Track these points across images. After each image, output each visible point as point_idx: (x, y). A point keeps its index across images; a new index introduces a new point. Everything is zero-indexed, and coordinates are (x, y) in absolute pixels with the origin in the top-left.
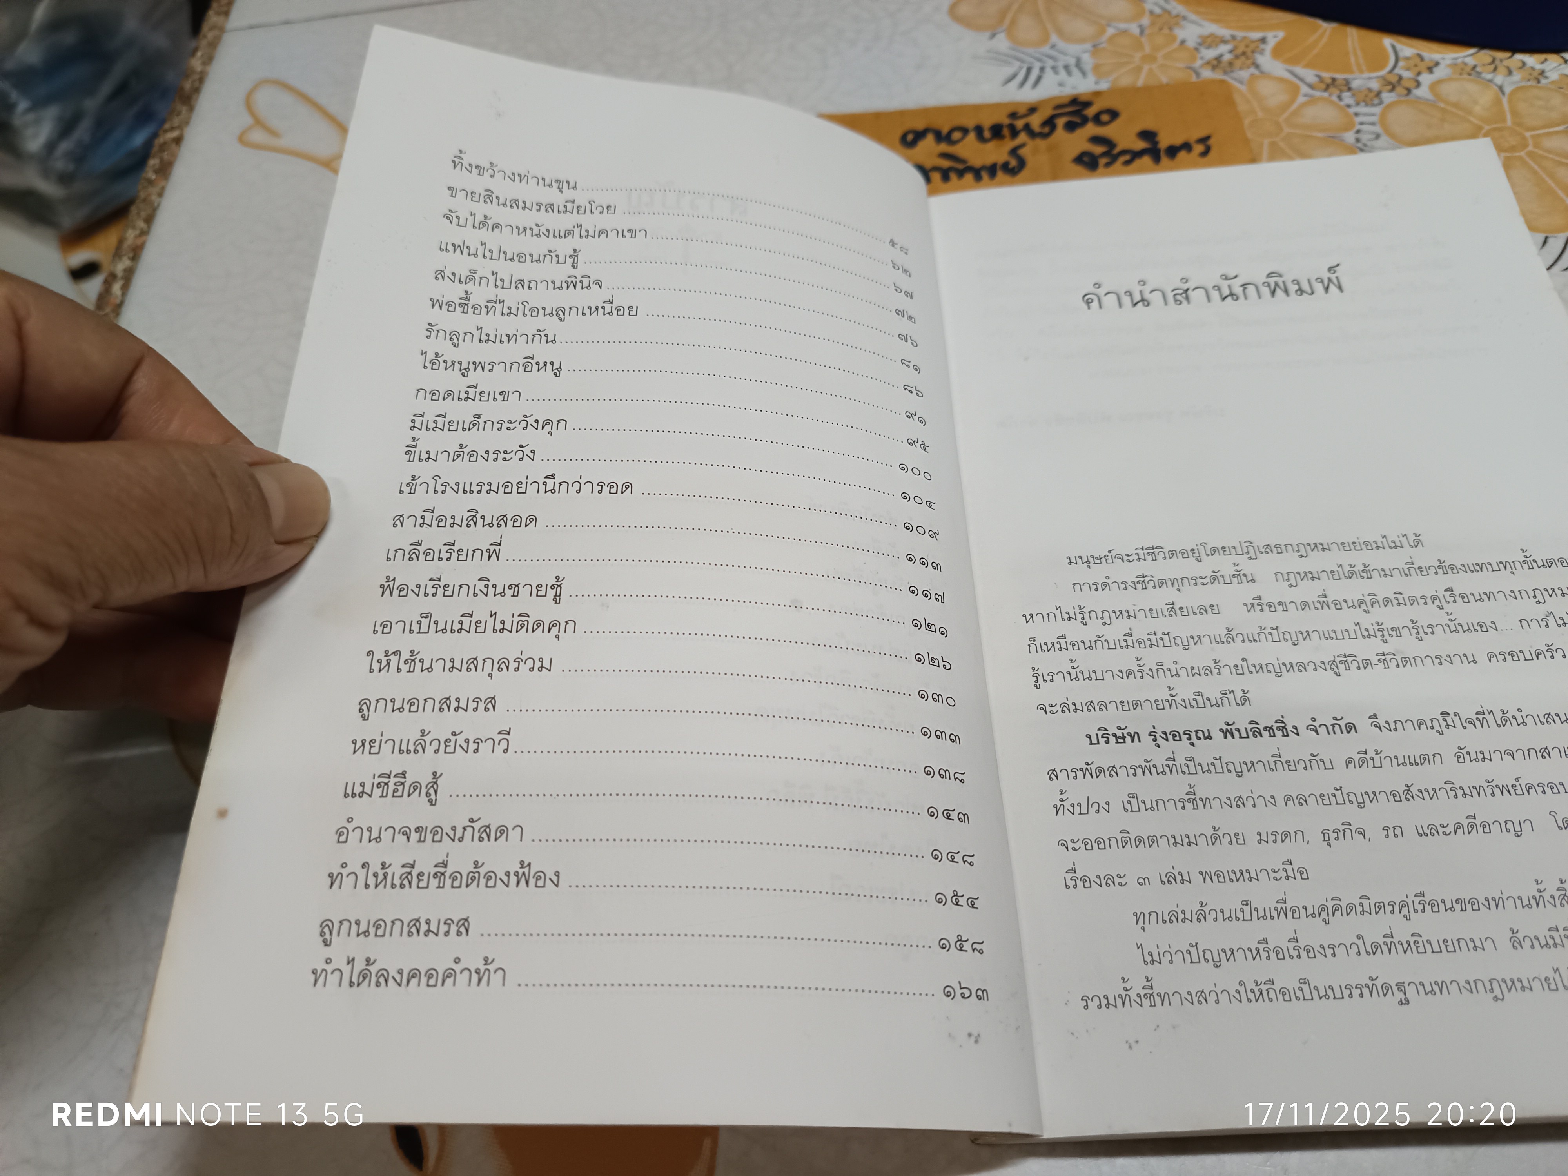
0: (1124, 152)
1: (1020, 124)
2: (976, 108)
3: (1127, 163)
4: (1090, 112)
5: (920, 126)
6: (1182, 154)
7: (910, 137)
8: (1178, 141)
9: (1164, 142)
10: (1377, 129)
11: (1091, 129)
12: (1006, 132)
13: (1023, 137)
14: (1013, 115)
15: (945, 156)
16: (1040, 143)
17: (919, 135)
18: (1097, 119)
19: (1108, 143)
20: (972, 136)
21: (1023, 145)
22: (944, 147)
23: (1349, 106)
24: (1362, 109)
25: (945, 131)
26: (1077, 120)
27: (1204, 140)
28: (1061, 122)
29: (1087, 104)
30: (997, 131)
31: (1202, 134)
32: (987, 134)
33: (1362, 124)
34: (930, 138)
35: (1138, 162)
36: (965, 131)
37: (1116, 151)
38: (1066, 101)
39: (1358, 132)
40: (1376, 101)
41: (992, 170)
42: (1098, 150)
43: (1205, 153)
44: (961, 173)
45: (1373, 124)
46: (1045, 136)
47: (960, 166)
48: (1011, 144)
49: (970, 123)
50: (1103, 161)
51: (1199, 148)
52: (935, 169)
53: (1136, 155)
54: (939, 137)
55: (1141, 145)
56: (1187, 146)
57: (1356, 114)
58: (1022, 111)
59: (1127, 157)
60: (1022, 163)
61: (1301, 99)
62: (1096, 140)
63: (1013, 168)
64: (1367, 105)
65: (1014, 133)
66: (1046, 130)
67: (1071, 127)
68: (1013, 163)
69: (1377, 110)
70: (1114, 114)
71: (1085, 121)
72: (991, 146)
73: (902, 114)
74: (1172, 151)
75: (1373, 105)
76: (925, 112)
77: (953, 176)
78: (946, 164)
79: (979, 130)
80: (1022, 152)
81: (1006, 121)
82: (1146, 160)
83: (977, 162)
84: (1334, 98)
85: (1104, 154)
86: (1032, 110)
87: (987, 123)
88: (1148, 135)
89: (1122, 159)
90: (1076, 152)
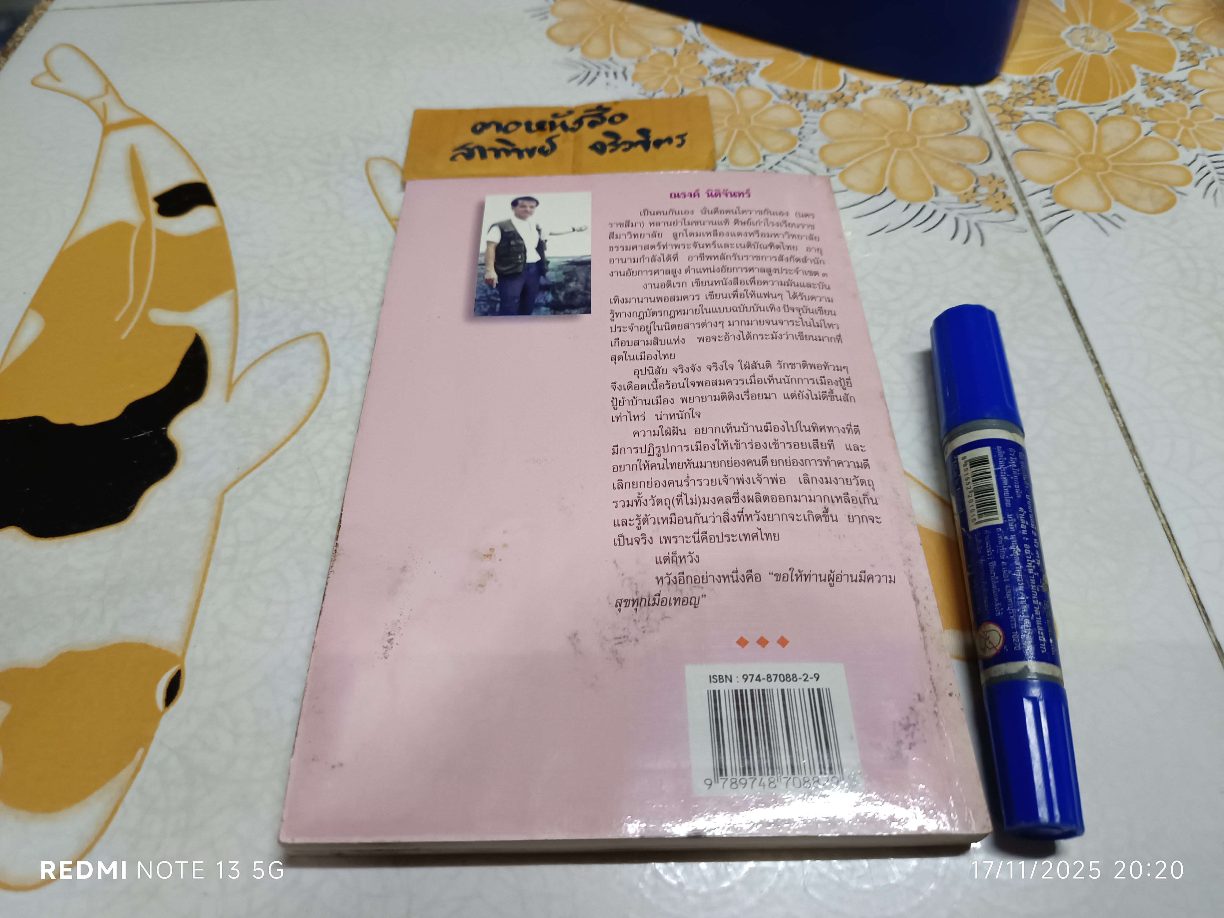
0: (625, 143)
1: (558, 121)
2: (530, 110)
3: (625, 150)
4: (608, 115)
5: (487, 120)
6: (665, 146)
7: (479, 127)
8: (664, 136)
9: (653, 137)
10: (817, 127)
11: (607, 126)
12: (547, 126)
13: (559, 130)
14: (555, 115)
15: (500, 140)
16: (570, 134)
17: (485, 126)
18: (612, 120)
19: (615, 136)
20: (523, 127)
21: (558, 136)
22: (502, 135)
23: (801, 111)
24: (811, 113)
25: (504, 124)
26: (598, 120)
27: (682, 137)
28: (586, 121)
29: (608, 109)
30: (541, 126)
31: (681, 132)
32: (534, 127)
33: (806, 123)
34: (493, 128)
35: (633, 150)
36: (518, 124)
37: (620, 142)
38: (595, 107)
39: (802, 128)
40: (821, 109)
41: (531, 152)
42: (607, 140)
43: (680, 146)
44: (508, 153)
45: (814, 123)
46: (573, 130)
47: (509, 148)
48: (548, 134)
49: (523, 120)
50: (609, 148)
51: (679, 141)
52: (491, 149)
53: (632, 145)
54: (499, 127)
55: (638, 138)
56: (669, 140)
57: (805, 117)
58: (562, 112)
59: (627, 146)
60: (554, 147)
61: (770, 104)
62: (607, 134)
63: (547, 151)
64: (814, 111)
65: (553, 126)
66: (577, 126)
67: (592, 125)
68: (548, 147)
69: (820, 115)
70: (624, 117)
71: (603, 120)
72: (534, 136)
73: (477, 111)
74: (658, 143)
75: (818, 111)
76: (494, 111)
77: (503, 154)
78: (499, 146)
79: (528, 125)
80: (555, 140)
81: (549, 118)
82: (640, 148)
83: (521, 146)
84: (794, 105)
85: (610, 144)
86: (570, 112)
87: (535, 120)
88: (644, 132)
89: (623, 147)
90: (592, 141)
